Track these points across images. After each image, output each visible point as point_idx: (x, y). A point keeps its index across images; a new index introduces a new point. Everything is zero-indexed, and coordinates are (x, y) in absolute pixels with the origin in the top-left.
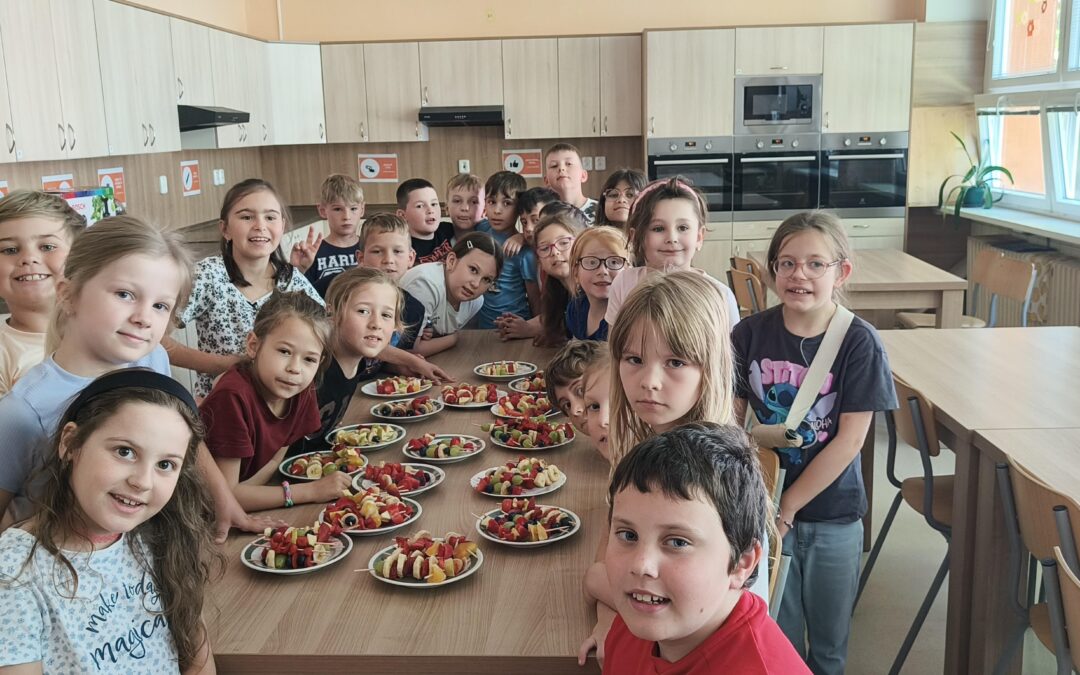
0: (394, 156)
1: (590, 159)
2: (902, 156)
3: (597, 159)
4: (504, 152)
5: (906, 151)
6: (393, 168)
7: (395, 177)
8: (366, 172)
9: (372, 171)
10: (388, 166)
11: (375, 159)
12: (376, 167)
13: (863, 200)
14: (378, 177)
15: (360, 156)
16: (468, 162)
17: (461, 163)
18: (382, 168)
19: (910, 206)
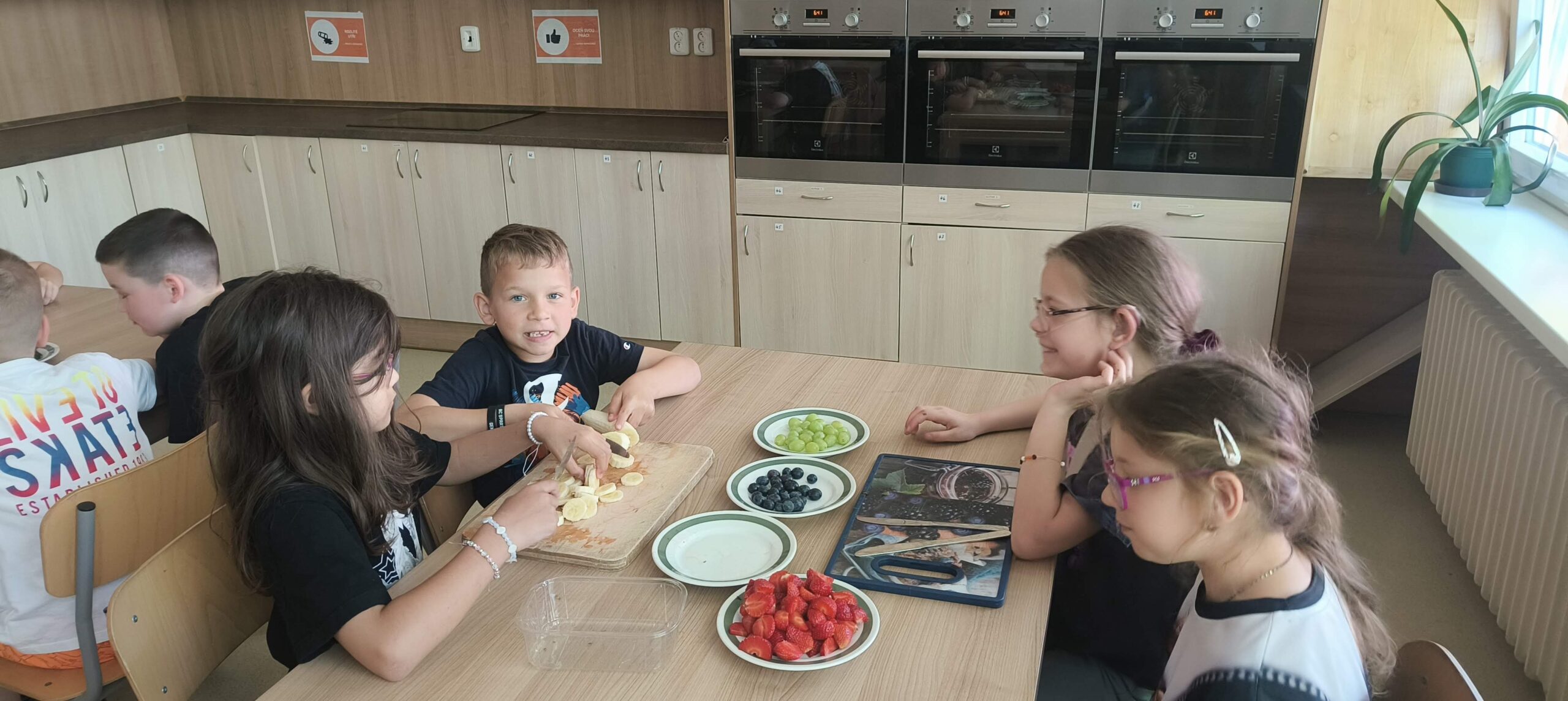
0: (359, 15)
1: (684, 31)
2: (1295, 57)
3: (696, 32)
4: (536, 13)
5: (1307, 48)
6: (359, 38)
7: (362, 54)
8: (319, 43)
9: (328, 41)
10: (351, 33)
11: (329, 19)
12: (334, 36)
13: (1193, 155)
14: (336, 53)
15: (308, 14)
16: (475, 31)
17: (465, 32)
18: (343, 37)
19: (1308, 175)
